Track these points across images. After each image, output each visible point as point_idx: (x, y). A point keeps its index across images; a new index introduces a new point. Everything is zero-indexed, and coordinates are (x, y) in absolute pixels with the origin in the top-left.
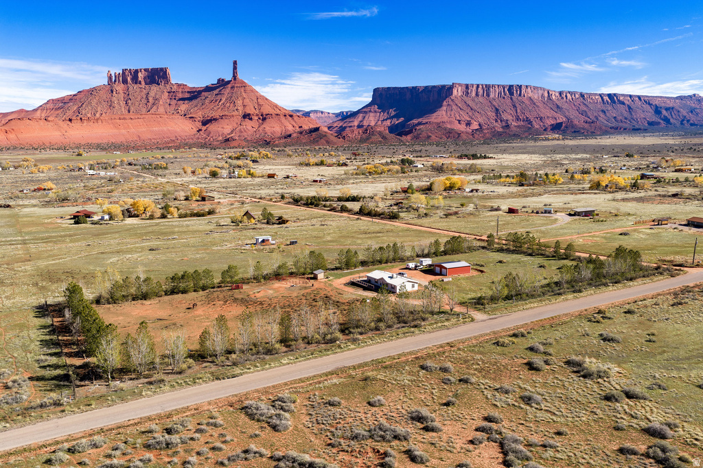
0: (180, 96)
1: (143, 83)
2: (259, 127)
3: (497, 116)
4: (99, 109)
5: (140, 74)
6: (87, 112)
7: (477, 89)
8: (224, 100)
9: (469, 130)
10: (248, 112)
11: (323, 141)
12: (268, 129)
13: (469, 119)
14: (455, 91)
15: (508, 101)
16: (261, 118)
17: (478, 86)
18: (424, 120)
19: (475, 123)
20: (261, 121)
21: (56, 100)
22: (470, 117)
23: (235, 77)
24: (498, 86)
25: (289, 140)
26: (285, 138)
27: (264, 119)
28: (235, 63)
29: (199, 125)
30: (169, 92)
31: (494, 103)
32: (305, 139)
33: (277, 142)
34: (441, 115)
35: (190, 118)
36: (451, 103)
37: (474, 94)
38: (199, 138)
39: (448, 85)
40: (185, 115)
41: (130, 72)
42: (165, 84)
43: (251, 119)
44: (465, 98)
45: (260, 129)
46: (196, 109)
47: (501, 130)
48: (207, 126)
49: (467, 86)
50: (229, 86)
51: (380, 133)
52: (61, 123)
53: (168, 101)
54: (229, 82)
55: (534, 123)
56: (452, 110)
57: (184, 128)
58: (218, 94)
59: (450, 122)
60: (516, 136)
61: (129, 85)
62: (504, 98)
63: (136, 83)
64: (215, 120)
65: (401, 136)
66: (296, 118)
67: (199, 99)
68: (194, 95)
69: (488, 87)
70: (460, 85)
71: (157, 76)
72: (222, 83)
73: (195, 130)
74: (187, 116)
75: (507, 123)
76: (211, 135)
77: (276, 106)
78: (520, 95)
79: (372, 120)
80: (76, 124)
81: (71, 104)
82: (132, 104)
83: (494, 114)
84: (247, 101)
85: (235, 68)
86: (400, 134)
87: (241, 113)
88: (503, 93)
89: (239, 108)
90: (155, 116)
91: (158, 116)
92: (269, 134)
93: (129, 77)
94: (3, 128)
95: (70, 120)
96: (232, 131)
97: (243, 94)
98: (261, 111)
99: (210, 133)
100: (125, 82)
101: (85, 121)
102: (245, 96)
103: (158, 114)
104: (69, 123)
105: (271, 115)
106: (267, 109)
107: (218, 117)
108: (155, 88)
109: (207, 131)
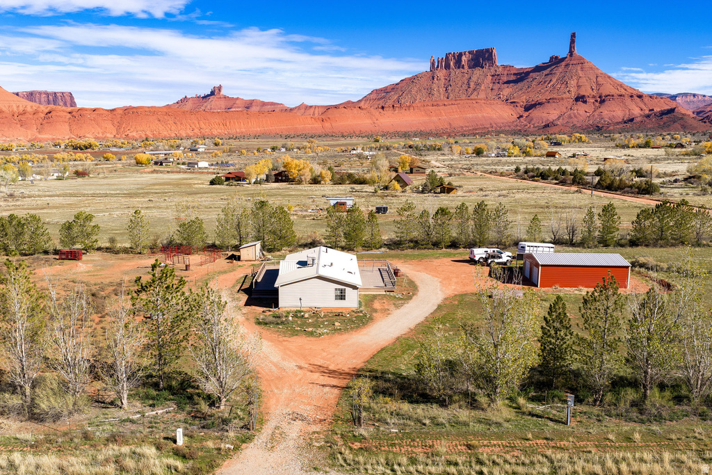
0: (505, 79)
1: (466, 67)
2: (595, 111)
4: (418, 97)
5: (464, 58)
6: (406, 100)
8: (554, 80)
10: (582, 93)
11: (676, 125)
16: (599, 100)
20: (597, 104)
23: (571, 53)
26: (625, 122)
27: (602, 102)
28: (573, 35)
29: (521, 110)
30: (493, 76)
32: (652, 122)
33: (611, 128)
35: (511, 103)
38: (517, 126)
40: (507, 100)
41: (454, 56)
43: (585, 102)
45: (596, 114)
46: (520, 92)
48: (530, 111)
50: (563, 64)
52: (373, 111)
53: (491, 85)
54: (563, 59)
57: (503, 114)
58: (548, 75)
61: (451, 70)
63: (459, 68)
64: (540, 104)
66: (646, 100)
67: (525, 81)
68: (521, 77)
71: (482, 58)
72: (555, 61)
73: (516, 116)
74: (509, 101)
76: (533, 122)
77: (621, 85)
81: (393, 93)
82: (452, 90)
84: (583, 81)
85: (573, 42)
87: (573, 95)
89: (572, 89)
90: (471, 101)
91: (474, 102)
92: (606, 119)
93: (453, 61)
94: (320, 117)
95: (383, 108)
96: (558, 118)
97: (580, 72)
98: (600, 91)
99: (532, 119)
100: (447, 67)
101: (397, 109)
102: (581, 75)
103: (475, 99)
104: (381, 110)
105: (613, 96)
106: (607, 89)
107: (544, 101)
108: (478, 72)
109: (529, 118)
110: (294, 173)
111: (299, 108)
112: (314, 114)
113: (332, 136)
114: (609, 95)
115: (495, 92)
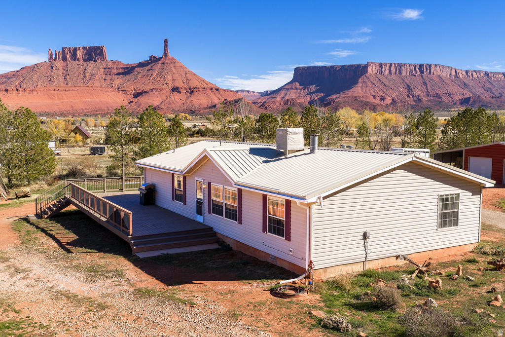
0: (115, 71)
1: (81, 60)
2: (187, 99)
3: (409, 92)
4: (39, 83)
5: (78, 52)
6: (28, 85)
7: (390, 68)
8: (155, 74)
9: (383, 104)
10: (177, 85)
12: (195, 101)
13: (383, 95)
14: (369, 69)
15: (419, 79)
16: (189, 91)
17: (391, 65)
18: (342, 95)
19: (389, 98)
20: (188, 94)
22: (384, 92)
23: (165, 54)
24: (410, 65)
25: (213, 109)
26: (210, 108)
27: (192, 92)
28: (166, 41)
29: (131, 97)
30: (105, 69)
31: (406, 80)
33: (202, 111)
34: (358, 91)
35: (122, 91)
36: (366, 80)
37: (387, 72)
38: (130, 109)
39: (363, 64)
40: (118, 89)
41: (70, 50)
42: (101, 60)
43: (179, 92)
44: (379, 76)
45: (188, 101)
46: (129, 83)
47: (414, 103)
48: (138, 98)
49: (381, 65)
50: (160, 62)
51: (300, 105)
53: (104, 76)
54: (160, 59)
55: (443, 98)
56: (367, 86)
57: (117, 99)
58: (149, 70)
59: (366, 97)
61: (68, 62)
62: (415, 76)
63: (75, 60)
64: (146, 92)
66: (221, 92)
67: (132, 74)
68: (128, 71)
69: (400, 65)
70: (374, 63)
71: (94, 54)
72: (154, 60)
73: (127, 102)
74: (120, 89)
75: (418, 98)
76: (142, 107)
77: (204, 81)
78: (430, 73)
79: (292, 95)
81: (14, 79)
82: (70, 79)
83: (406, 90)
84: (176, 76)
85: (166, 46)
87: (170, 86)
88: (414, 72)
89: (168, 82)
90: (89, 88)
92: (196, 106)
93: (68, 55)
95: (6, 91)
96: (161, 103)
97: (173, 69)
98: (189, 84)
99: (141, 104)
100: (64, 58)
101: (21, 92)
102: (174, 72)
103: (92, 87)
104: (5, 93)
105: (199, 88)
106: (194, 84)
107: (149, 90)
108: (91, 65)
109: (138, 103)
114: (196, 88)
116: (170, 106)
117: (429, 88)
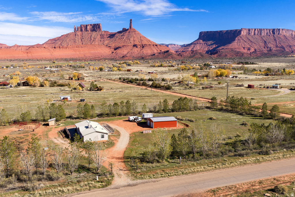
0: (106, 36)
1: (89, 31)
3: (265, 45)
4: (70, 43)
5: (88, 27)
6: (64, 44)
7: (255, 31)
8: (125, 38)
9: (249, 52)
10: (136, 44)
11: (170, 57)
12: (144, 51)
13: (249, 47)
14: (242, 33)
15: (272, 37)
17: (255, 30)
18: (225, 47)
19: (252, 49)
20: (141, 48)
21: (52, 39)
22: (250, 46)
23: (130, 27)
24: (267, 29)
25: (153, 57)
26: (152, 56)
27: (143, 47)
28: (131, 20)
29: (113, 50)
30: (100, 35)
31: (264, 38)
32: (161, 56)
33: (147, 58)
34: (235, 45)
35: (109, 47)
36: (240, 38)
37: (253, 34)
38: (112, 56)
39: (239, 30)
40: (107, 46)
41: (84, 26)
42: (99, 31)
43: (137, 47)
44: (248, 36)
45: (141, 52)
46: (112, 43)
47: (266, 52)
48: (116, 50)
49: (249, 30)
50: (128, 31)
51: (200, 53)
52: (51, 49)
53: (100, 39)
55: (286, 49)
56: (240, 42)
57: (106, 51)
58: (122, 35)
59: (239, 48)
60: (275, 55)
61: (83, 32)
62: (269, 36)
63: (86, 31)
64: (120, 47)
65: (211, 55)
66: (159, 46)
67: (114, 38)
68: (112, 36)
69: (261, 30)
70: (245, 29)
71: (96, 27)
72: (125, 30)
73: (111, 52)
74: (108, 46)
75: (271, 48)
76: (118, 55)
77: (149, 41)
78: (279, 34)
79: (198, 47)
80: (57, 50)
81: (58, 41)
82: (84, 41)
83: (263, 44)
84: (136, 39)
85: (131, 23)
86: (211, 54)
87: (132, 44)
88: (269, 33)
89: (131, 42)
90: (92, 46)
91: (94, 46)
92: (145, 54)
93: (83, 28)
94: (26, 51)
95: (55, 48)
96: (128, 53)
97: (134, 35)
98: (142, 43)
99: (117, 54)
100: (81, 30)
101: (61, 48)
102: (135, 36)
104: (54, 49)
105: (147, 45)
106: (145, 42)
107: (122, 46)
108: (94, 33)
109: (116, 53)
110: (31, 82)
111: (14, 46)
112: (22, 49)
113: (33, 60)
114: (145, 45)
115: (102, 42)
116: (132, 54)
117: (277, 42)
